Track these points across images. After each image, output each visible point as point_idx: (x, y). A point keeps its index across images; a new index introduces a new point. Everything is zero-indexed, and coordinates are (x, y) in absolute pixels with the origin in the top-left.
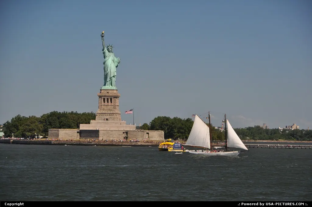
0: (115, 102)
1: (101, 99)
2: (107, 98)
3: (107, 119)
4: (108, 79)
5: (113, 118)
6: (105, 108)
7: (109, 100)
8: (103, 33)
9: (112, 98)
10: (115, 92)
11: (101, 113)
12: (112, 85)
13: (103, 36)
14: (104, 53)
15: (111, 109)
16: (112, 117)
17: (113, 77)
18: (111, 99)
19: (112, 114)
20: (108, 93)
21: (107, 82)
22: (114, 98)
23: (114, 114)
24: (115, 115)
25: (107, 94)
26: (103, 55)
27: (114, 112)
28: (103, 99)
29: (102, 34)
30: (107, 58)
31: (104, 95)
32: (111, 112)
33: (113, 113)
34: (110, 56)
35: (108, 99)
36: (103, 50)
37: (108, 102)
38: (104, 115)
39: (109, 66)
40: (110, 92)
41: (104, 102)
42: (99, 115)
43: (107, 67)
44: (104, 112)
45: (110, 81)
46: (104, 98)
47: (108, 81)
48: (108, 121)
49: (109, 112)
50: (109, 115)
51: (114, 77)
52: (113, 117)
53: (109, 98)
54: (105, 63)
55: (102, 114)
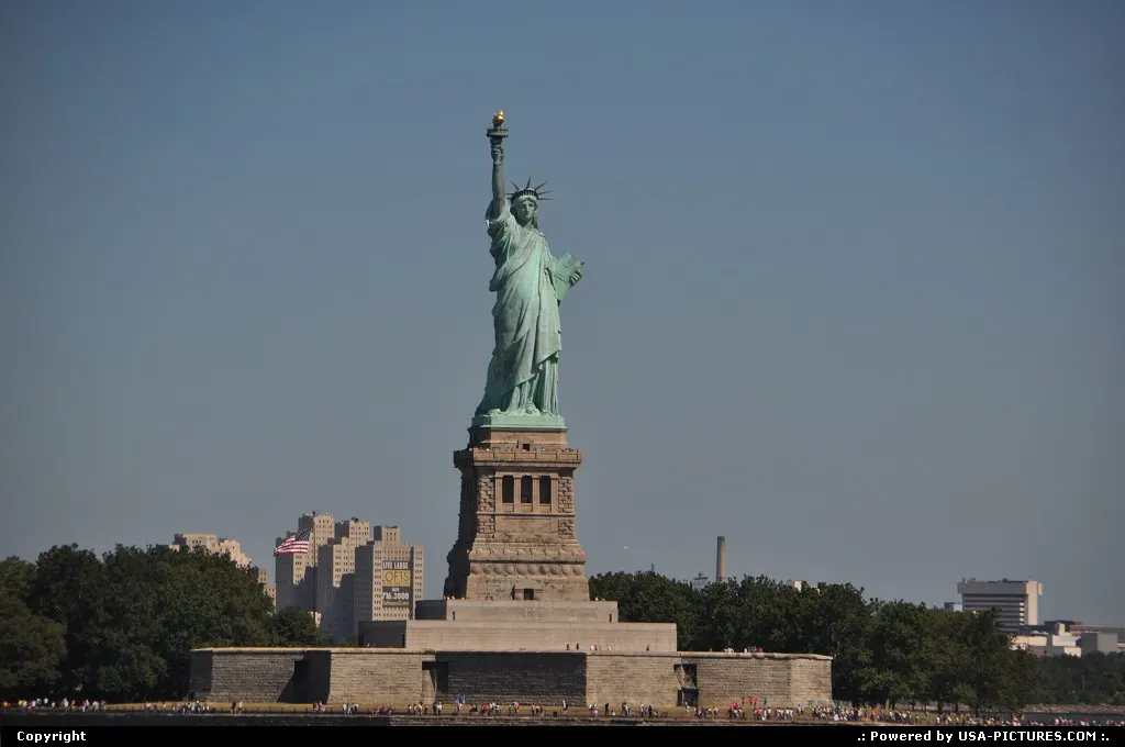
0: (566, 498)
1: (493, 480)
2: (521, 475)
3: (529, 594)
4: (525, 373)
5: (560, 587)
6: (514, 527)
7: (536, 485)
8: (497, 123)
9: (553, 475)
10: (562, 441)
11: (493, 558)
12: (539, 404)
13: (496, 140)
14: (496, 231)
15: (545, 536)
16: (553, 577)
17: (548, 363)
18: (545, 482)
19: (556, 567)
20: (526, 447)
21: (517, 389)
22: (560, 475)
23: (565, 562)
24: (568, 568)
25: (523, 455)
26: (490, 240)
27: (564, 554)
28: (499, 483)
29: (492, 126)
30: (517, 254)
31: (510, 457)
32: (551, 554)
33: (562, 559)
34: (530, 245)
35: (527, 482)
36: (493, 211)
37: (527, 498)
38: (511, 568)
39: (533, 300)
40: (537, 440)
41: (508, 498)
42: (486, 571)
43: (517, 308)
44: (510, 552)
45: (531, 381)
46: (505, 478)
47: (520, 386)
48: (534, 604)
49: (538, 553)
50: (535, 567)
51: (553, 359)
52: (560, 582)
53: (535, 475)
54: (509, 286)
55: (500, 566)
